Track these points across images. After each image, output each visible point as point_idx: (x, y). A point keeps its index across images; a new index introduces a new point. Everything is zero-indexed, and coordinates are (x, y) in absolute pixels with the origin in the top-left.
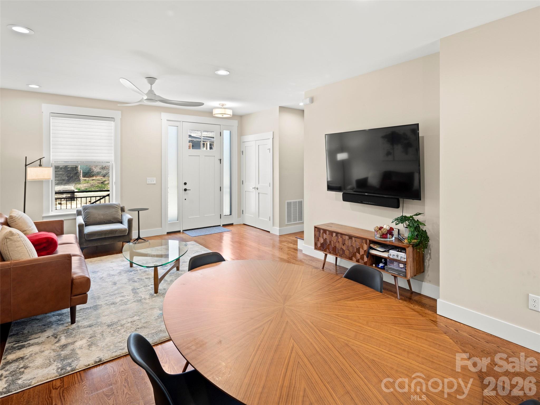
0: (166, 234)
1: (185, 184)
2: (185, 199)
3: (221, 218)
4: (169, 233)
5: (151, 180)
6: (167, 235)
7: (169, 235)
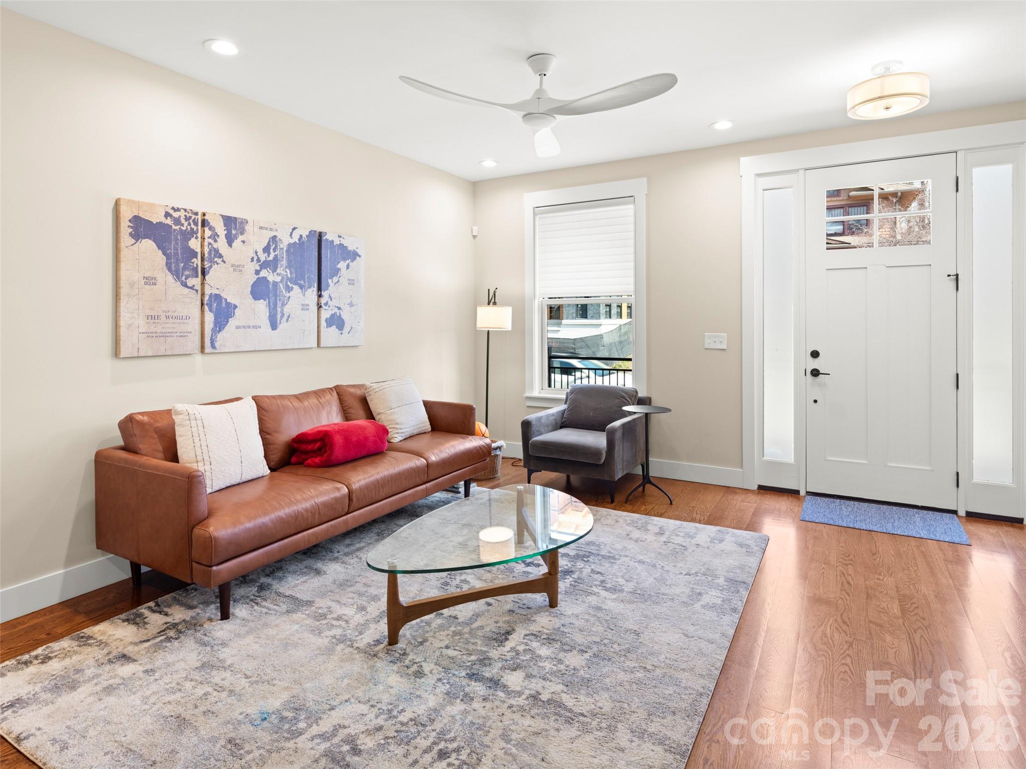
0: (756, 488)
1: (815, 354)
2: (815, 401)
3: (958, 486)
4: (762, 488)
5: (715, 340)
6: (759, 493)
7: (763, 494)
